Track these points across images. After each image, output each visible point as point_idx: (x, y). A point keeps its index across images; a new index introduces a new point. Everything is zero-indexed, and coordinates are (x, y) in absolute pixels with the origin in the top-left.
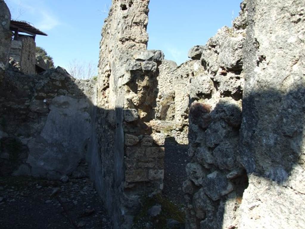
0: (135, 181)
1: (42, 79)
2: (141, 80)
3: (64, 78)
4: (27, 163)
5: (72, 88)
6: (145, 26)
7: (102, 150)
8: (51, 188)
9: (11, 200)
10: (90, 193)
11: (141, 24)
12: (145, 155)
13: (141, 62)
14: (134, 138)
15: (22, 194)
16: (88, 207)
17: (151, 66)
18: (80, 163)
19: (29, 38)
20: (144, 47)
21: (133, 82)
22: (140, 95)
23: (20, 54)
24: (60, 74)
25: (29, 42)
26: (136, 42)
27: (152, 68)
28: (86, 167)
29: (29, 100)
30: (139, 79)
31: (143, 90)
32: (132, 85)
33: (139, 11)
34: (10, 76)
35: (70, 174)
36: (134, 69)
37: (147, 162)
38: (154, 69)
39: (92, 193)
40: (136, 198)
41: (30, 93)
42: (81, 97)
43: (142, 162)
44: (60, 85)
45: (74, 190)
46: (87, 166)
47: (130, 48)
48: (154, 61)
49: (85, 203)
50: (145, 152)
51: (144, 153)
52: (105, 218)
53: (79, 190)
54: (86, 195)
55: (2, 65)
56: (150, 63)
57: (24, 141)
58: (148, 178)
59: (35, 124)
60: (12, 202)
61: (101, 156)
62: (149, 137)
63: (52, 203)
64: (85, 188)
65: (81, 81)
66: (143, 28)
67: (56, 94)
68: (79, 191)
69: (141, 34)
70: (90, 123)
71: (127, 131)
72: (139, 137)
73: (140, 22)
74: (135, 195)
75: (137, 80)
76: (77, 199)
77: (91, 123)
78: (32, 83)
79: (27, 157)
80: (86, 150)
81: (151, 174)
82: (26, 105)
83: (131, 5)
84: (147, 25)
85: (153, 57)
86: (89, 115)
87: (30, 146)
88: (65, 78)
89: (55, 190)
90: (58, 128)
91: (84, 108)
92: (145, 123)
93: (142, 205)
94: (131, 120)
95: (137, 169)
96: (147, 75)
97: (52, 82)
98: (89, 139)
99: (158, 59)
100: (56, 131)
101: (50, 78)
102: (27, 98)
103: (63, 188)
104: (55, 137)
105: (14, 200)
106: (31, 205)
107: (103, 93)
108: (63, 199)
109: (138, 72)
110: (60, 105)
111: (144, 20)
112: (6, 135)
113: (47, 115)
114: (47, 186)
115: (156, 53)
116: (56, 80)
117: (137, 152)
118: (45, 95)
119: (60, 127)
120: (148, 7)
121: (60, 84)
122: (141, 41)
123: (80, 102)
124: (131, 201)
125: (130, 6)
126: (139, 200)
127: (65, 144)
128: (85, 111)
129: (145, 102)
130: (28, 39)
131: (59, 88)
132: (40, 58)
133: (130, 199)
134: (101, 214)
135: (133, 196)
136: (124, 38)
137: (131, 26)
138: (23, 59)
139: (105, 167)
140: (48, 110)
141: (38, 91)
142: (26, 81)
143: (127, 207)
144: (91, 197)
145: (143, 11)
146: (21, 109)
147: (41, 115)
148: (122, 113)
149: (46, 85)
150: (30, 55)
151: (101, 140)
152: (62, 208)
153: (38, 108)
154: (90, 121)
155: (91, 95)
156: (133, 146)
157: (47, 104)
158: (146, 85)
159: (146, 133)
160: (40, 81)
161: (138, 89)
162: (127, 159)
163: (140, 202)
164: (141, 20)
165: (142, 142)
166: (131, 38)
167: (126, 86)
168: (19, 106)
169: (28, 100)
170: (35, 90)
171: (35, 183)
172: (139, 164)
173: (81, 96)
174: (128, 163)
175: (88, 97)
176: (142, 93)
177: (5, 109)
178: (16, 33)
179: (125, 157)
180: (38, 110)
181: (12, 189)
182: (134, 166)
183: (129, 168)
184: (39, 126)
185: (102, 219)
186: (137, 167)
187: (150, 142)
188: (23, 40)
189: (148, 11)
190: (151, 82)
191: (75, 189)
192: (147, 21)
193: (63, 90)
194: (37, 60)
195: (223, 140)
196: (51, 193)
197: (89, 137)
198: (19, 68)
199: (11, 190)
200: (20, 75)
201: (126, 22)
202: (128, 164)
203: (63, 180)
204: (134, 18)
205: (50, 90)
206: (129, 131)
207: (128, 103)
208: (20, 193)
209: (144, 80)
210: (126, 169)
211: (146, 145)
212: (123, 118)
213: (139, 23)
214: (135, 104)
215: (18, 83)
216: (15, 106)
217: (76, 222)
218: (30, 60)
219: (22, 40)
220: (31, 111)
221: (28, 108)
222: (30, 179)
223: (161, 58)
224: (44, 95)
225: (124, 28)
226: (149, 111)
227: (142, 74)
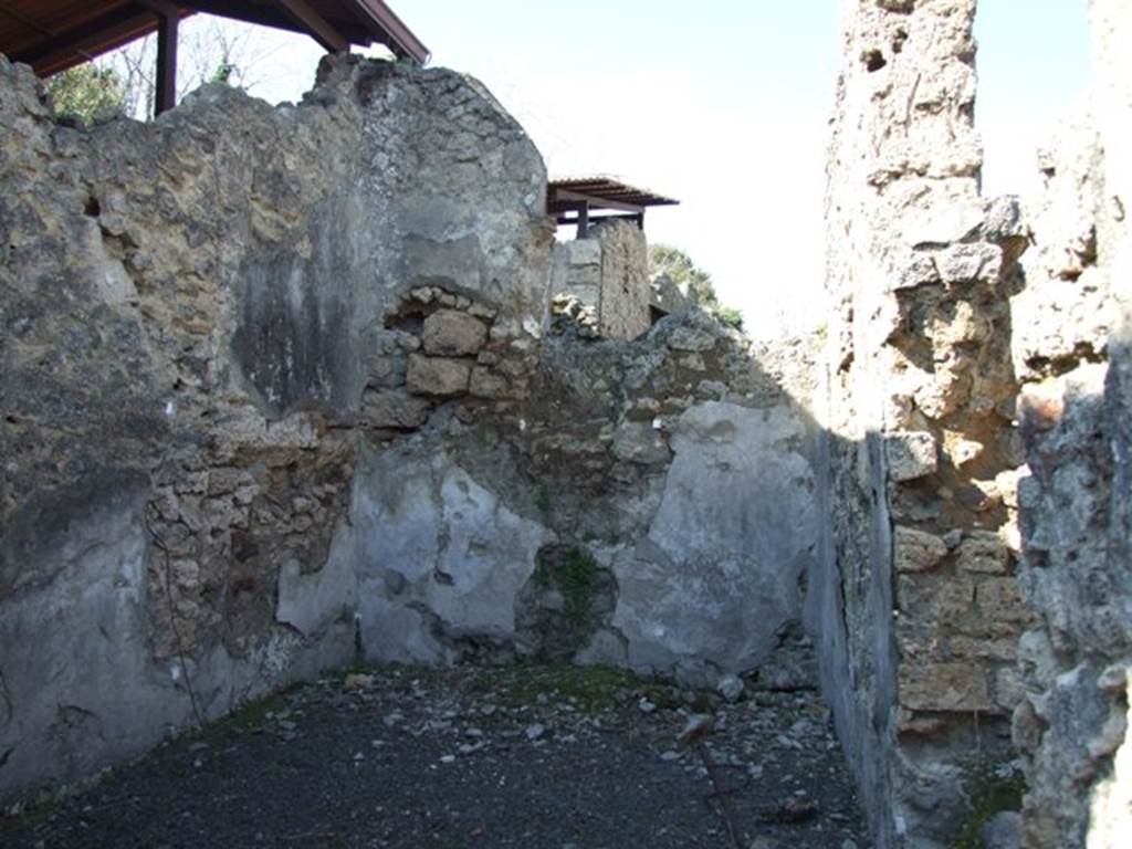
0: (938, 709)
1: (646, 353)
2: (941, 320)
3: (713, 340)
4: (613, 628)
5: (741, 372)
6: (968, 109)
7: (848, 588)
8: (684, 713)
9: (565, 738)
10: (814, 746)
11: (945, 104)
12: (974, 605)
13: (934, 253)
14: (927, 542)
15: (596, 723)
16: (798, 793)
17: (975, 261)
18: (783, 637)
19: (621, 222)
20: (966, 191)
21: (912, 330)
22: (944, 376)
23: (597, 280)
24: (699, 330)
25: (621, 235)
26: (931, 177)
27: (979, 270)
28: (807, 650)
29: (612, 424)
30: (935, 317)
31: (956, 358)
32: (912, 342)
33: (936, 59)
34: (555, 354)
35: (751, 673)
36: (910, 283)
37: (989, 637)
38: (992, 271)
39: (820, 745)
40: (948, 773)
41: (612, 403)
42: (775, 400)
43: (967, 634)
44: (702, 367)
45: (757, 730)
46: (811, 647)
47: (908, 203)
48: (989, 241)
49: (788, 777)
50: (975, 596)
51: (970, 599)
52: (853, 840)
53: (776, 731)
54: (797, 749)
55: (532, 326)
56: (969, 251)
57: (602, 555)
58: (995, 702)
59: (631, 501)
60: (566, 743)
61: (845, 614)
62: (989, 539)
63: (683, 762)
64: (798, 726)
65: (769, 346)
66: (959, 115)
67: (691, 398)
68: (774, 735)
69: (949, 143)
70: (810, 492)
71: (900, 515)
72: (945, 537)
73: (943, 99)
74: (944, 762)
75: (926, 322)
76: (764, 761)
77: (814, 491)
78: (618, 370)
79: (613, 607)
80: (804, 590)
81: (1008, 685)
82: (603, 442)
83: (901, 44)
84: (972, 102)
85: (981, 225)
86: (807, 463)
87: (619, 573)
88: (718, 342)
89: (694, 722)
90: (702, 512)
91: (787, 440)
92: (974, 481)
93: (967, 802)
94: (909, 476)
95: (946, 660)
96: (963, 299)
97: (676, 358)
98: (811, 549)
99: (1003, 229)
100: (699, 522)
101: (670, 348)
102: (606, 419)
103: (722, 720)
104: (693, 544)
105: (571, 738)
106: (618, 759)
107: (843, 381)
108: (718, 756)
109: (928, 293)
110: (706, 435)
111: (959, 87)
112: (552, 537)
113: (666, 472)
114: (673, 706)
115: (995, 209)
116: (687, 353)
117: (941, 595)
118: (657, 403)
119: (710, 510)
120: (974, 34)
121: (702, 363)
122: (953, 168)
123: (772, 419)
124: (928, 785)
125: (897, 49)
126: (959, 782)
127: (730, 567)
128: (790, 449)
129: (972, 404)
130: (620, 228)
131: (698, 376)
132: (664, 281)
133: (923, 775)
134: (842, 823)
135: (936, 767)
136: (881, 171)
137: (906, 123)
138: (607, 293)
139: (858, 654)
140: (666, 451)
141: (635, 394)
142: (599, 365)
143: (913, 805)
144: (814, 761)
145: (953, 54)
146: (589, 456)
147: (646, 469)
148: (882, 449)
149: (657, 372)
150: (631, 277)
151: (843, 554)
152: (711, 783)
153: (639, 449)
154: (811, 485)
155: (808, 390)
156: (922, 572)
157: (665, 434)
158: (965, 338)
159: (976, 524)
160: (638, 361)
161: (936, 356)
162: (903, 620)
163: (961, 793)
164: (944, 92)
165: (959, 555)
166: (910, 166)
167: (889, 348)
168: (584, 446)
169: (607, 424)
170: (624, 391)
171: (634, 693)
172: (954, 641)
173: (772, 396)
174: (905, 636)
175: (799, 400)
176: (952, 370)
177: (547, 456)
178: (583, 213)
179: (896, 613)
180: (638, 455)
181: (570, 704)
182: (930, 649)
183: (913, 656)
184: (645, 507)
185: (843, 840)
186: (947, 653)
187: (994, 558)
188: (604, 235)
189: (975, 48)
190: (987, 324)
191: (761, 727)
192: (974, 86)
193: (713, 380)
194: (652, 289)
195: (1089, 535)
196: (680, 730)
197: (809, 544)
198: (594, 324)
199: (569, 708)
200: (581, 348)
201: (887, 113)
202: (905, 640)
203: (725, 692)
204: (915, 89)
205: (671, 385)
206: (907, 515)
207: (899, 409)
208: (592, 718)
209: (953, 318)
210: (901, 657)
211: (977, 569)
212: (884, 468)
213: (938, 104)
214: (930, 413)
215: (577, 372)
216: (573, 448)
217: (747, 836)
218: (631, 294)
219: (599, 236)
220: (616, 459)
221: (607, 451)
222: (623, 679)
223: (1018, 224)
224: (653, 404)
225: (880, 133)
226: (997, 436)
227: (945, 295)
